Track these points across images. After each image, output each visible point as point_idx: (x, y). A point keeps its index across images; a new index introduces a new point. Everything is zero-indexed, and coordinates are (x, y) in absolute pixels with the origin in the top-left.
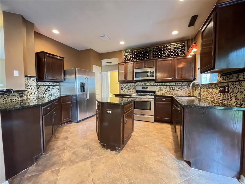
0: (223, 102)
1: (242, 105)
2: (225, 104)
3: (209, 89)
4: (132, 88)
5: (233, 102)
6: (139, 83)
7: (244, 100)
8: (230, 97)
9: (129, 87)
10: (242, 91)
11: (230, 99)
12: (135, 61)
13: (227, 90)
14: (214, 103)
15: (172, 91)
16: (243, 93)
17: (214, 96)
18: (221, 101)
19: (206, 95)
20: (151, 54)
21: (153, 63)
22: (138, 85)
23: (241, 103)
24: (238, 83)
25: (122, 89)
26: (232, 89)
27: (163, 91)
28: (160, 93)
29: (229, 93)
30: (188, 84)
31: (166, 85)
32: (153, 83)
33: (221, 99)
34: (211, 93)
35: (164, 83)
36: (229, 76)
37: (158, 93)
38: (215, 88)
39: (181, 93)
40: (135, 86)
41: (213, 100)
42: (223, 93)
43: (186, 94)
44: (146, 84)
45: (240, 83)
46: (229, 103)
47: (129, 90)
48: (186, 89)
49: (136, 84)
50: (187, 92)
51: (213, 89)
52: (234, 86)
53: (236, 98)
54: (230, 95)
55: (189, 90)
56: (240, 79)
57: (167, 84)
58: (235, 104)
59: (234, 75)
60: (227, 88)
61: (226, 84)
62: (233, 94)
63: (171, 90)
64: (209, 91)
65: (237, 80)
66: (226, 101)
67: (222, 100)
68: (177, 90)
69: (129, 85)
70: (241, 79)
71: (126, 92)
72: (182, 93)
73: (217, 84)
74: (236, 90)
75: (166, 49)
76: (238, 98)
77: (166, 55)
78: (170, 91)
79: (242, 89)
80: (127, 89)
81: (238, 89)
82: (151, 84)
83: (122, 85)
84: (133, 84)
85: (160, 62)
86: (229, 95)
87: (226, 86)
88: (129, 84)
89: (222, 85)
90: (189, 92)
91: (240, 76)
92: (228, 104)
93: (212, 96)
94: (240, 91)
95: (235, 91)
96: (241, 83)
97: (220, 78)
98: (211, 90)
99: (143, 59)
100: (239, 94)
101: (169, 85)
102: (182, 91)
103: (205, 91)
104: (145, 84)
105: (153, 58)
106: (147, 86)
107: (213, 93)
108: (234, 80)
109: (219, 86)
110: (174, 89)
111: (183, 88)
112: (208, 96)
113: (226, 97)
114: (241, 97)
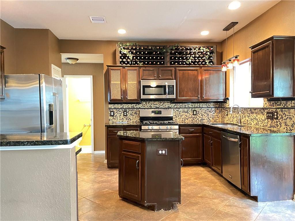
0: (272, 129)
1: (291, 131)
2: (274, 131)
3: (252, 114)
4: (132, 112)
5: (283, 128)
6: (144, 103)
7: (293, 126)
8: (280, 124)
9: (126, 112)
10: (291, 118)
11: (280, 126)
12: (141, 65)
13: (276, 117)
14: (260, 131)
15: (195, 117)
16: (292, 119)
17: (260, 123)
18: (269, 128)
19: (248, 121)
20: (168, 57)
21: (171, 72)
22: (143, 107)
23: (291, 129)
24: (287, 110)
25: (112, 114)
26: (281, 115)
27: (183, 117)
28: (178, 120)
29: (278, 119)
30: (216, 106)
31: (187, 107)
32: (167, 104)
33: (269, 126)
34: (255, 118)
35: (184, 105)
36: (277, 102)
37: (176, 120)
38: (260, 113)
39: (207, 118)
40: (137, 108)
41: (259, 127)
42: (271, 119)
43: (213, 120)
44: (157, 106)
45: (288, 110)
46: (279, 129)
47: (126, 116)
48: (213, 113)
49: (140, 106)
50: (215, 117)
51: (258, 115)
52: (283, 112)
53: (286, 124)
54: (280, 122)
55: (218, 114)
56: (288, 106)
57: (188, 105)
58: (285, 130)
59: (283, 102)
60: (276, 114)
61: (274, 110)
62: (282, 121)
63: (194, 114)
64: (252, 116)
65: (286, 107)
66: (275, 128)
67: (271, 127)
68: (202, 115)
69: (127, 107)
70: (290, 107)
71: (120, 121)
72: (209, 120)
73: (264, 109)
74: (285, 116)
75: (190, 53)
76: (287, 124)
77: (189, 62)
78: (193, 116)
79: (291, 116)
80: (123, 114)
81: (287, 116)
82: (164, 105)
83: (113, 107)
84: (134, 105)
85: (182, 72)
86: (278, 121)
87: (275, 112)
88: (126, 105)
89: (269, 111)
90: (216, 117)
91: (288, 103)
92: (277, 131)
93: (257, 122)
94: (289, 118)
95: (284, 118)
96: (290, 110)
97: (266, 103)
98: (255, 115)
99: (155, 64)
100: (288, 120)
101: (191, 107)
102: (208, 116)
103: (245, 117)
104: (155, 105)
105: (171, 64)
106: (158, 108)
107: (259, 119)
108: (282, 107)
109: (266, 112)
110: (197, 113)
111: (210, 112)
112: (250, 123)
113: (275, 123)
114: (290, 124)
